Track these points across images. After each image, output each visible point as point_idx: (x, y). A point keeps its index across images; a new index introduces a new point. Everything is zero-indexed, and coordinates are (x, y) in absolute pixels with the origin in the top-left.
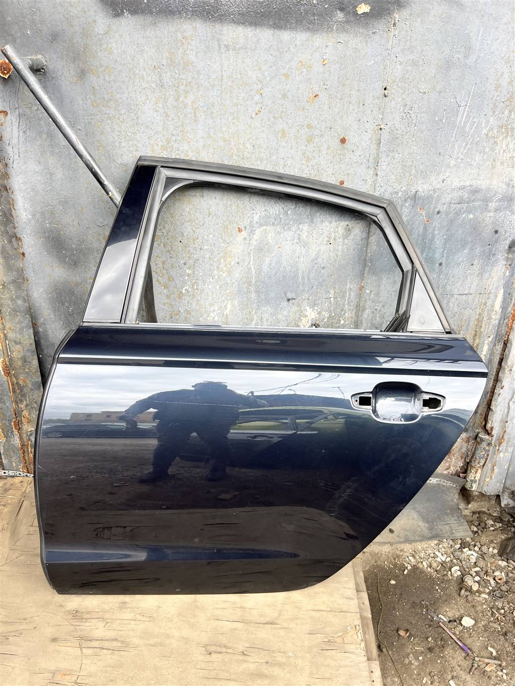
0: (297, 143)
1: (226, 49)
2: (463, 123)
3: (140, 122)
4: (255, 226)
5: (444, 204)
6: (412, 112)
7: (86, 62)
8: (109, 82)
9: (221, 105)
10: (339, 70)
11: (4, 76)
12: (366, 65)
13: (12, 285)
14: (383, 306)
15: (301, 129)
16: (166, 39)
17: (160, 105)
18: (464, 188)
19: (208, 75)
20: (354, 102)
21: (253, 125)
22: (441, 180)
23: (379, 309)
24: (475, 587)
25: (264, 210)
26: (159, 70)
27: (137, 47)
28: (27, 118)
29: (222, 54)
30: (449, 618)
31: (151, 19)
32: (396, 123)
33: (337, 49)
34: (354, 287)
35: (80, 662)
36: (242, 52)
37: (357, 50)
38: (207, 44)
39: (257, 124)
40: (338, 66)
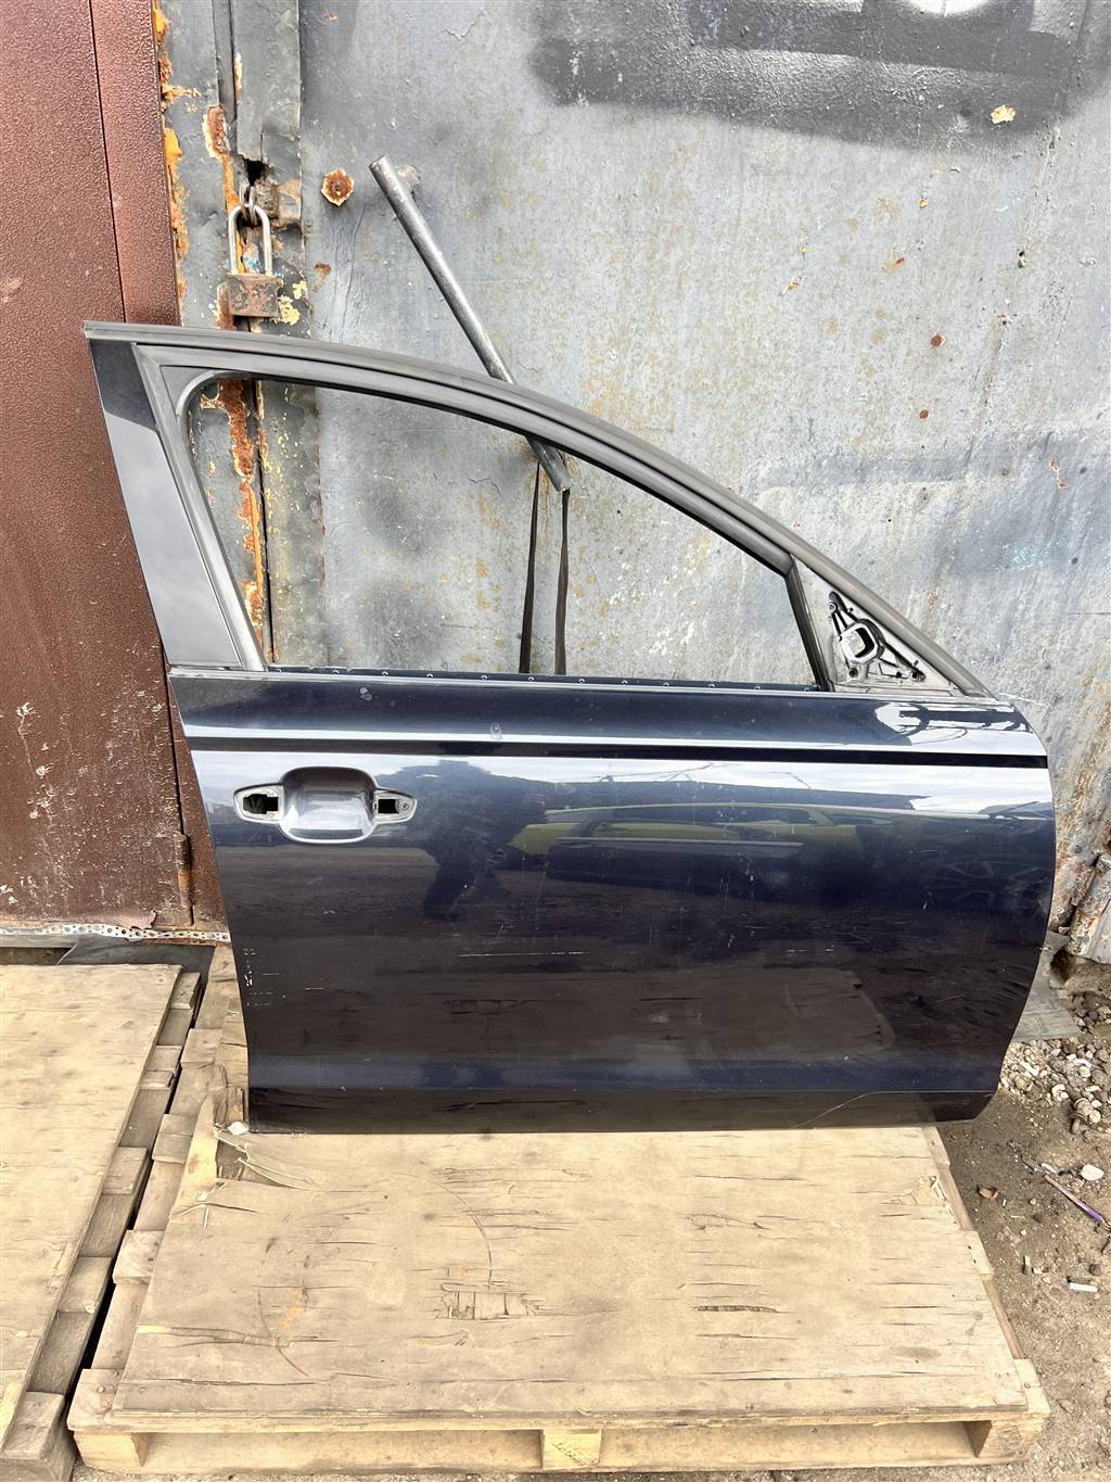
0: (855, 341)
1: (753, 172)
3: (578, 295)
4: (761, 485)
5: (1094, 456)
6: (1062, 295)
7: (494, 183)
8: (532, 221)
9: (729, 270)
10: (948, 218)
11: (335, 202)
12: (995, 212)
13: (301, 588)
14: (967, 633)
15: (865, 317)
16: (648, 150)
17: (619, 266)
20: (964, 275)
21: (781, 307)
22: (1094, 415)
23: (959, 637)
24: (1096, 1118)
25: (779, 457)
26: (627, 204)
27: (593, 162)
28: (367, 280)
29: (745, 180)
30: (1059, 1167)
31: (625, 112)
32: (1031, 312)
33: (947, 182)
34: (921, 597)
35: (487, 1250)
36: (780, 178)
37: (982, 185)
38: (720, 163)
39: (789, 306)
40: (946, 211)
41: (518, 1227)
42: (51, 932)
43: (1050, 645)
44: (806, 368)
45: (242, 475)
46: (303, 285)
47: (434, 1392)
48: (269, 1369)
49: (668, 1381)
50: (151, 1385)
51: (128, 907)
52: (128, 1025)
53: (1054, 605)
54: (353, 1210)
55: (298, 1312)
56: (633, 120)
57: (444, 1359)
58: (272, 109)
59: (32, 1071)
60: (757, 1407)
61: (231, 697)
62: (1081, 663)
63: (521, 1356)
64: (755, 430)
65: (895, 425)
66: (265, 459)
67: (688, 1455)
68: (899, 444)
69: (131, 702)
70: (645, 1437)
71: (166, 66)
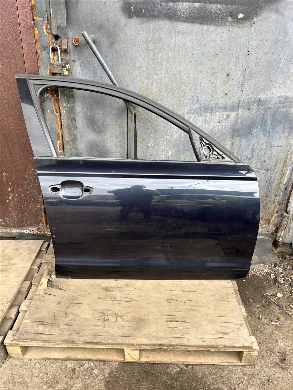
0: (207, 76)
1: (178, 33)
2: (282, 67)
3: (136, 66)
4: (186, 114)
5: (272, 104)
6: (260, 62)
7: (114, 38)
8: (124, 47)
9: (174, 58)
10: (228, 43)
11: (76, 44)
12: (240, 41)
13: (71, 142)
14: (242, 152)
15: (209, 69)
16: (151, 28)
17: (146, 58)
18: (282, 97)
19: (169, 45)
20: (234, 57)
22: (271, 93)
23: (240, 153)
24: (282, 282)
25: (190, 106)
26: (147, 42)
27: (138, 32)
28: (85, 64)
29: (176, 35)
30: (271, 294)
31: (145, 19)
32: (252, 67)
33: (228, 34)
34: (229, 143)
35: (113, 306)
36: (185, 34)
37: (237, 34)
38: (170, 31)
39: (189, 67)
40: (228, 41)
41: (122, 301)
42: (13, 232)
43: (265, 155)
44: (195, 83)
45: (56, 113)
46: (69, 65)
47: (96, 338)
48: (55, 331)
49: (157, 338)
50: (25, 334)
51: (31, 225)
52: (30, 253)
53: (265, 144)
54: (81, 296)
55: (63, 319)
56: (147, 21)
57: (100, 331)
58: (60, 22)
59: (5, 263)
60: (179, 344)
61: (48, 163)
62: (273, 160)
63: (119, 331)
64: (183, 99)
65: (219, 97)
66: (61, 109)
67: (163, 359)
68: (220, 102)
69: (30, 171)
70: (153, 354)
71: (35, 13)
